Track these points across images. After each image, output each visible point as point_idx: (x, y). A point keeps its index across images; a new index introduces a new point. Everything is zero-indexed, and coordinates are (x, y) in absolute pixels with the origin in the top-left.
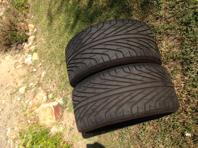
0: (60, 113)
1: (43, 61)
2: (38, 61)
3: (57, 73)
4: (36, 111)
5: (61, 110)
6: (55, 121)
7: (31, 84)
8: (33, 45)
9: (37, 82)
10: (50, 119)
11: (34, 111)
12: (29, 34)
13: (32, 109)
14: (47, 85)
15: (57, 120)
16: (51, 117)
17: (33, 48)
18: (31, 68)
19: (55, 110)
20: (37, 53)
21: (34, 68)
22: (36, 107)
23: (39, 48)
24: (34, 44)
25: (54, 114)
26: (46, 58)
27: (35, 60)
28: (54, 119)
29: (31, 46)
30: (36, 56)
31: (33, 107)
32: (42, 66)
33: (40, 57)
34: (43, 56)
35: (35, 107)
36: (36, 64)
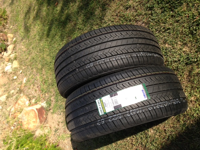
0: (44, 116)
1: (24, 68)
2: (19, 68)
3: (38, 77)
4: (19, 117)
5: (45, 113)
6: (40, 124)
7: (12, 91)
8: (13, 54)
9: (18, 89)
10: (34, 122)
11: (16, 116)
12: (9, 43)
13: (15, 115)
14: (29, 91)
15: (42, 123)
16: (34, 120)
17: (12, 56)
18: (11, 76)
19: (38, 112)
20: (17, 61)
21: (15, 75)
22: (19, 112)
23: (19, 56)
24: (14, 52)
25: (38, 117)
26: (27, 64)
27: (15, 68)
28: (38, 122)
29: (10, 54)
30: (16, 64)
31: (16, 113)
32: (22, 73)
33: (20, 64)
34: (24, 63)
35: (17, 113)
36: (16, 71)
